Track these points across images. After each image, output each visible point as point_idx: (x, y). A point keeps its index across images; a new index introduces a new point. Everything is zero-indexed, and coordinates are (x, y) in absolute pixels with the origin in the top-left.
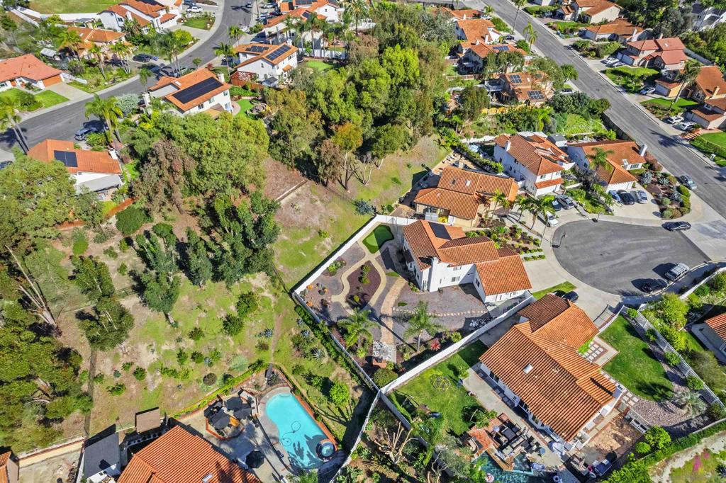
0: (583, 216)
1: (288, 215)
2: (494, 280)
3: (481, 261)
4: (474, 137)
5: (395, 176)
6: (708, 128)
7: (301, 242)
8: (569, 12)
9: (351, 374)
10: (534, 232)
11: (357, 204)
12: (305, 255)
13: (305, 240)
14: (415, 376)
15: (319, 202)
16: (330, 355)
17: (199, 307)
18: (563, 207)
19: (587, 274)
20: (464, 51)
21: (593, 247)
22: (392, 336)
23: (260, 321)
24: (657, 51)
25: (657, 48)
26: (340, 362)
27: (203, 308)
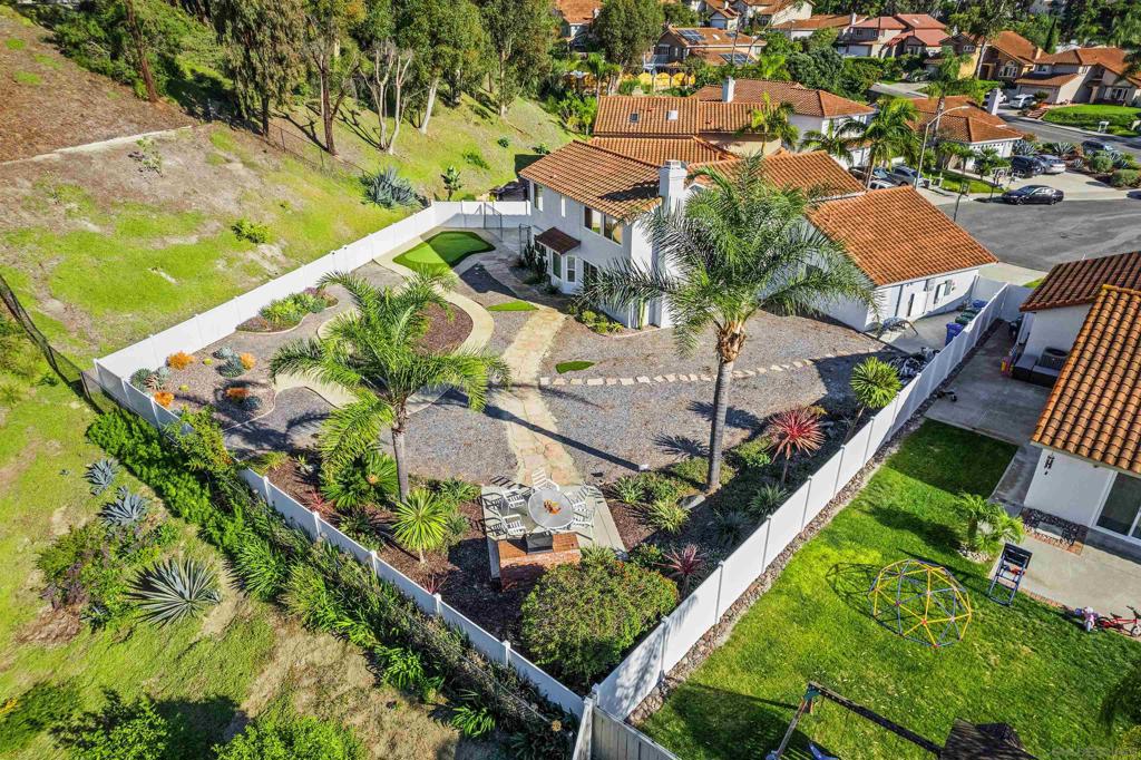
5: (472, 151)
6: (1058, 102)
7: (158, 245)
8: (732, 14)
9: (370, 654)
12: (173, 280)
13: (177, 240)
15: (238, 165)
16: (242, 582)
22: (562, 456)
24: (904, 31)
25: (904, 27)
26: (299, 604)
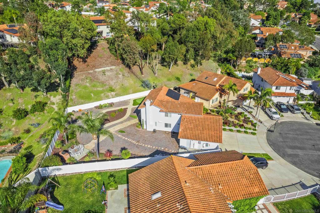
0: (308, 119)
1: (98, 76)
2: (191, 129)
3: (186, 113)
4: (244, 72)
5: (179, 77)
7: (95, 89)
10: (256, 119)
11: (143, 82)
12: (93, 96)
13: (98, 89)
14: (79, 173)
15: (121, 75)
17: (12, 100)
18: (291, 111)
19: (291, 154)
20: (259, 39)
21: (307, 139)
23: (39, 118)
27: (14, 101)
